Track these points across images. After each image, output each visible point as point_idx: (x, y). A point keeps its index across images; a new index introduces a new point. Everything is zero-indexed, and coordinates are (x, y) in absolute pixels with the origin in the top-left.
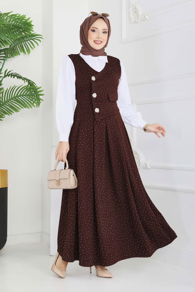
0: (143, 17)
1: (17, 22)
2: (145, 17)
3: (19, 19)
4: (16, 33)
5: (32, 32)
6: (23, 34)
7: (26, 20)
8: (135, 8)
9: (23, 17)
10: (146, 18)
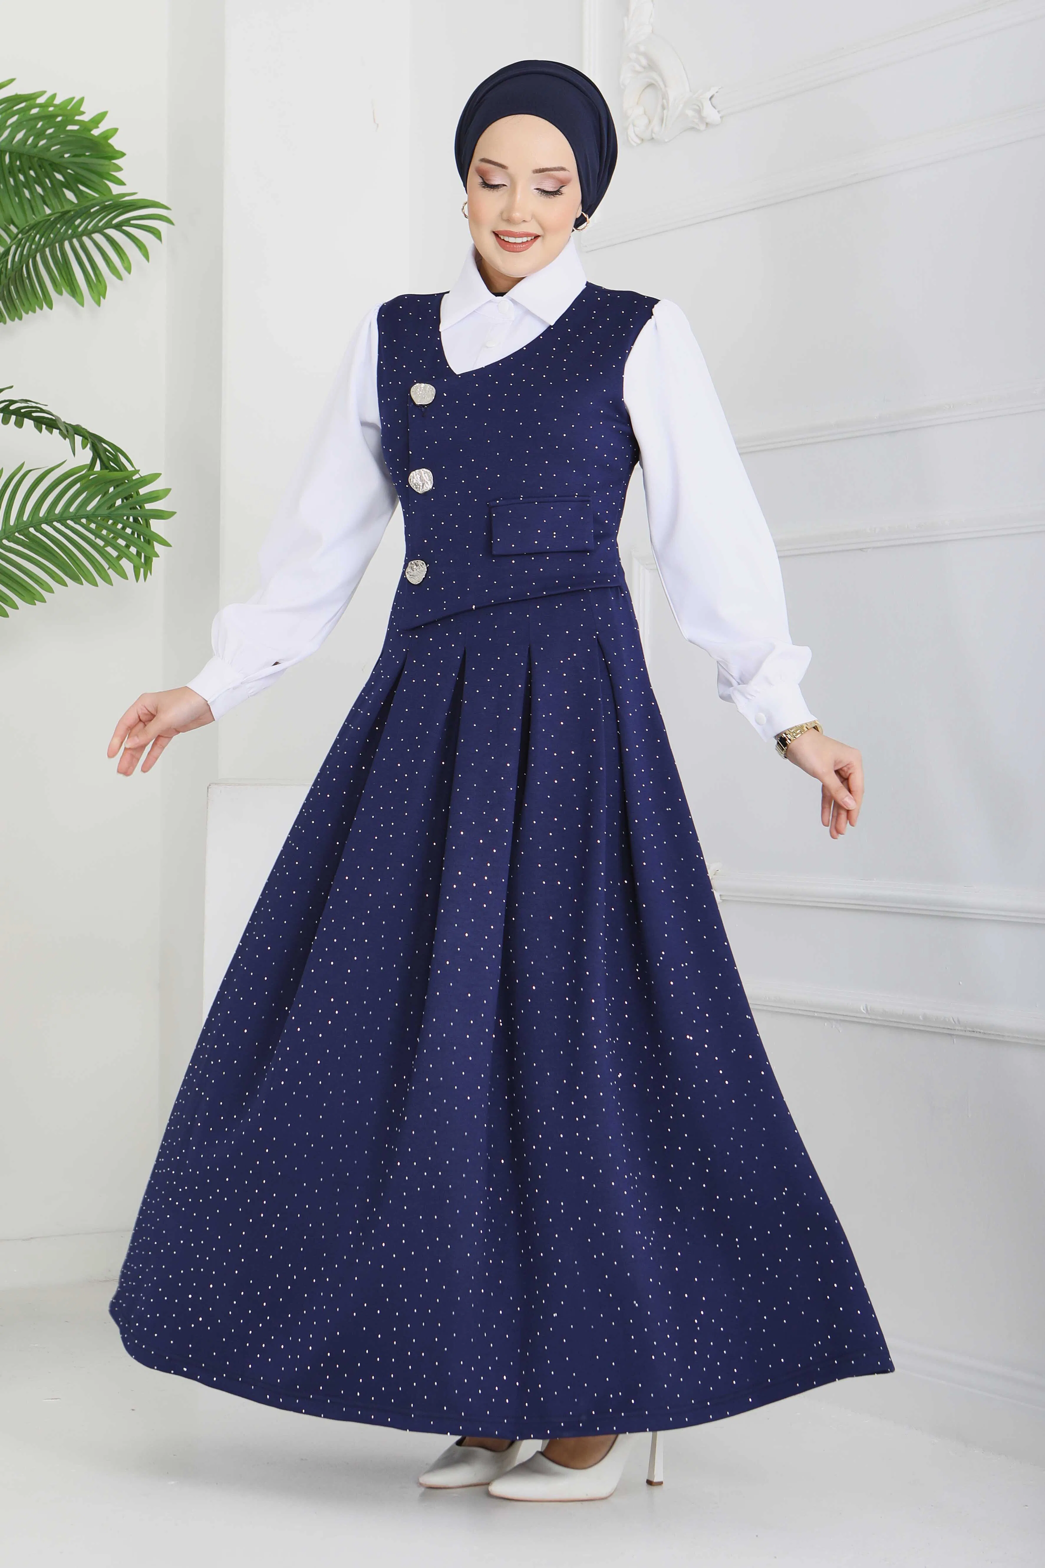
0: (690, 113)
1: (40, 135)
2: (699, 111)
3: (49, 118)
4: (32, 191)
5: (116, 189)
6: (70, 195)
7: (86, 127)
8: (652, 66)
9: (71, 110)
10: (702, 118)
